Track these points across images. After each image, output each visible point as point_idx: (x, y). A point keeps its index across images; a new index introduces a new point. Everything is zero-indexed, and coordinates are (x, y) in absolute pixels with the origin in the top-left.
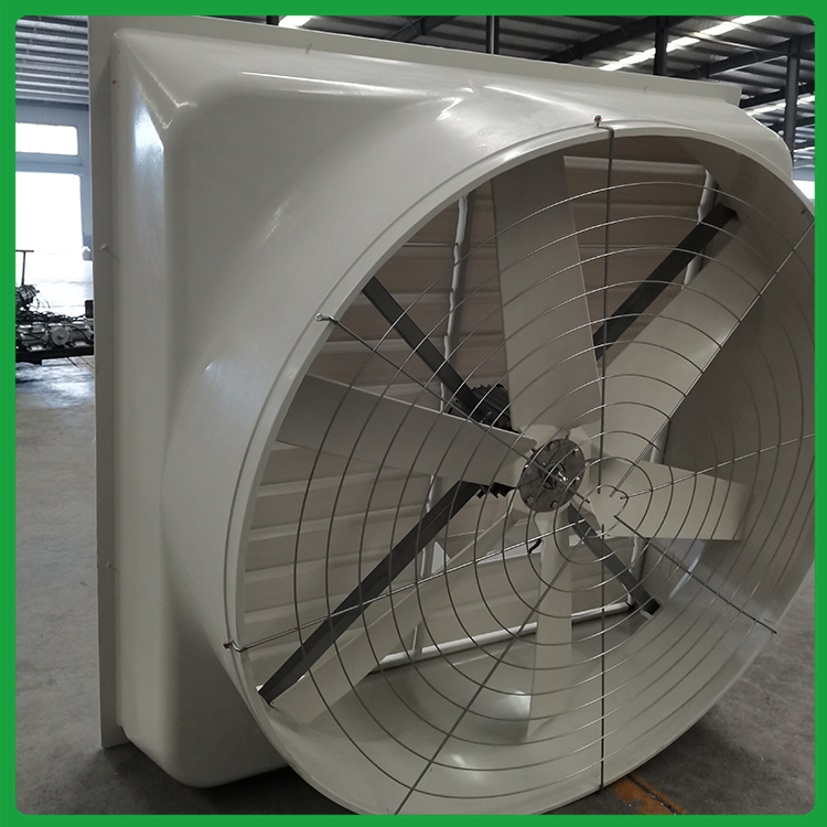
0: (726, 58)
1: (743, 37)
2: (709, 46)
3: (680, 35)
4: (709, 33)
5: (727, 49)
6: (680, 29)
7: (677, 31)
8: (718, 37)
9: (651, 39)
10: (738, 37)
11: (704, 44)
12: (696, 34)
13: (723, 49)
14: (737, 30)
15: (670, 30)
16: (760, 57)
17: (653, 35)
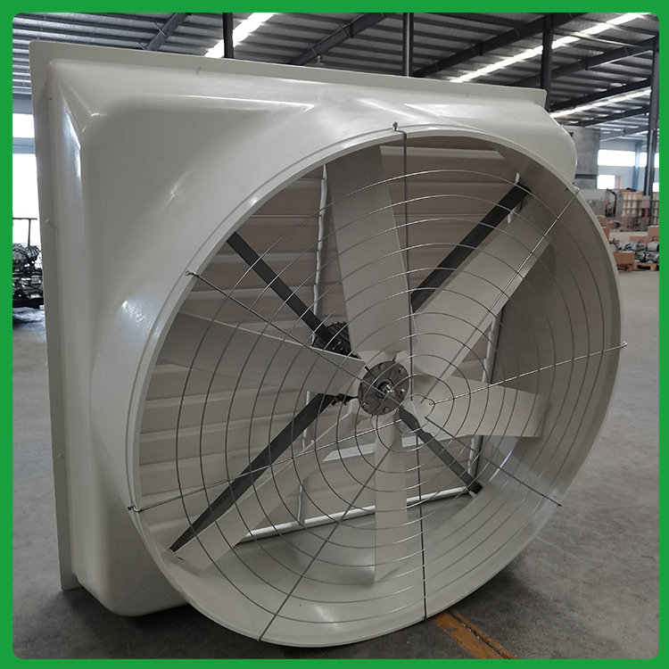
0: (602, 53)
1: (616, 36)
2: (588, 43)
3: (563, 35)
4: (588, 32)
5: (603, 46)
6: (563, 29)
7: (561, 31)
8: (595, 35)
9: (539, 38)
10: (611, 35)
11: (583, 42)
12: (577, 34)
13: (599, 45)
14: (611, 29)
15: (555, 30)
16: (630, 51)
17: (541, 35)
